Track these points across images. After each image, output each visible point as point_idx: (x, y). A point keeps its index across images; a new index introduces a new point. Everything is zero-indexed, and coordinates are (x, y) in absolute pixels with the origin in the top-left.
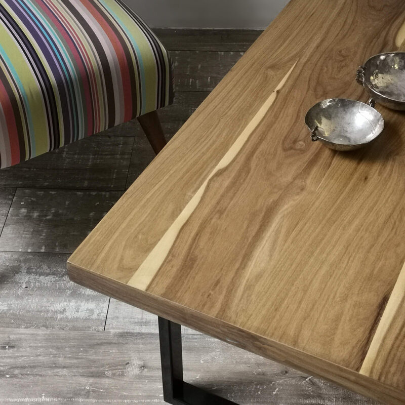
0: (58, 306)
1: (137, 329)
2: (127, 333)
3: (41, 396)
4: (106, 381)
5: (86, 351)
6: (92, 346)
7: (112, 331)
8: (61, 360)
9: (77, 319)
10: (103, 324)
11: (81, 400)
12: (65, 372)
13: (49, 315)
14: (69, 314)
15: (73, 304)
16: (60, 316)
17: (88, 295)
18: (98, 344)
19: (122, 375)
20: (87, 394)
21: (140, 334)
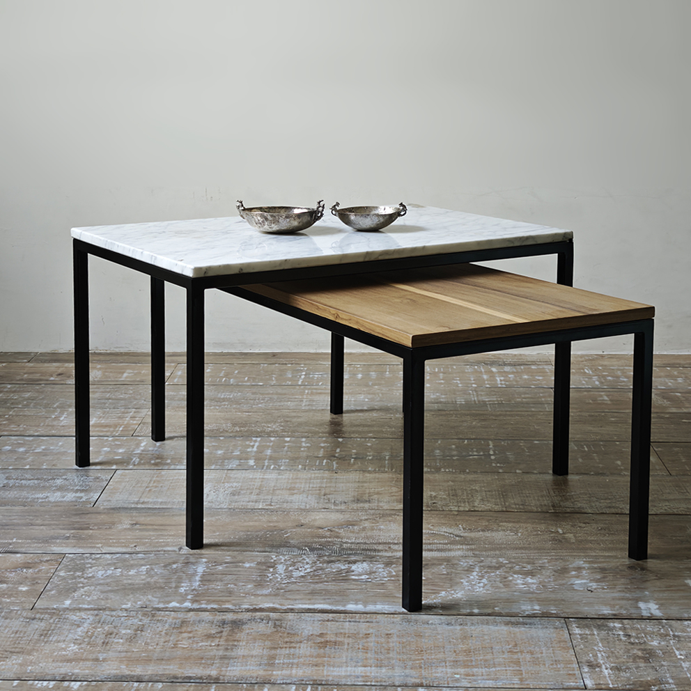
0: (40, 495)
1: (133, 506)
2: (119, 508)
3: (12, 539)
4: (91, 531)
5: (69, 517)
6: (76, 515)
7: (102, 507)
8: (39, 522)
9: (61, 502)
10: (93, 504)
11: (58, 541)
12: (42, 527)
13: (29, 500)
14: (52, 499)
15: (59, 494)
16: (40, 500)
17: (77, 490)
18: (83, 514)
19: (110, 528)
20: (68, 538)
21: (136, 509)
